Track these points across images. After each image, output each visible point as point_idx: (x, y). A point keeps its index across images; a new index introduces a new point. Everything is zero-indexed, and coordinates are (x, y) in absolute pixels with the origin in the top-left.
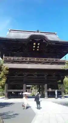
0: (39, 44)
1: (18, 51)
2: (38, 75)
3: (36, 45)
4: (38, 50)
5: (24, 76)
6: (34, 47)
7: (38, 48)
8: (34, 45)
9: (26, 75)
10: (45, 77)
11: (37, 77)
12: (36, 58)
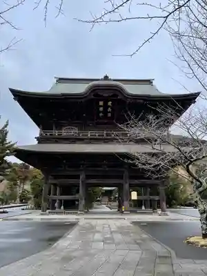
0: (110, 103)
3: (106, 106)
4: (109, 115)
6: (101, 109)
7: (109, 112)
8: (101, 106)
10: (124, 169)
11: (107, 169)
12: (105, 132)
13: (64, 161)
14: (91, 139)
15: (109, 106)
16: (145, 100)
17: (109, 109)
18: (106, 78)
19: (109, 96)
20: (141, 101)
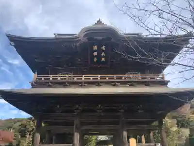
0: (103, 48)
1: (65, 66)
3: (99, 51)
4: (103, 59)
6: (95, 53)
7: (104, 57)
8: (95, 51)
9: (78, 111)
11: (102, 114)
12: (99, 76)
13: (58, 106)
14: (85, 83)
15: (103, 51)
17: (103, 54)
18: (99, 22)
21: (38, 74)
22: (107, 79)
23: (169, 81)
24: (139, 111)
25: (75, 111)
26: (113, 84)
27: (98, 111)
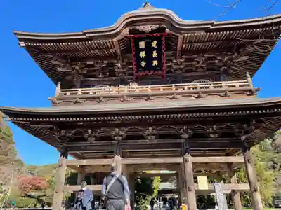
1: (100, 76)
2: (161, 137)
3: (149, 49)
4: (155, 63)
5: (114, 140)
6: (143, 54)
7: (155, 59)
8: (142, 50)
9: (120, 138)
10: (182, 141)
12: (149, 86)
15: (154, 49)
16: (207, 30)
17: (155, 54)
19: (153, 32)
20: (202, 33)
21: (62, 88)
22: (162, 90)
23: (259, 90)
24: (212, 136)
25: (115, 138)
26: (170, 97)
27: (149, 137)
